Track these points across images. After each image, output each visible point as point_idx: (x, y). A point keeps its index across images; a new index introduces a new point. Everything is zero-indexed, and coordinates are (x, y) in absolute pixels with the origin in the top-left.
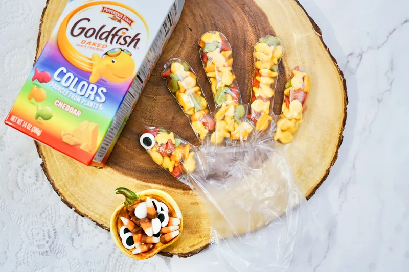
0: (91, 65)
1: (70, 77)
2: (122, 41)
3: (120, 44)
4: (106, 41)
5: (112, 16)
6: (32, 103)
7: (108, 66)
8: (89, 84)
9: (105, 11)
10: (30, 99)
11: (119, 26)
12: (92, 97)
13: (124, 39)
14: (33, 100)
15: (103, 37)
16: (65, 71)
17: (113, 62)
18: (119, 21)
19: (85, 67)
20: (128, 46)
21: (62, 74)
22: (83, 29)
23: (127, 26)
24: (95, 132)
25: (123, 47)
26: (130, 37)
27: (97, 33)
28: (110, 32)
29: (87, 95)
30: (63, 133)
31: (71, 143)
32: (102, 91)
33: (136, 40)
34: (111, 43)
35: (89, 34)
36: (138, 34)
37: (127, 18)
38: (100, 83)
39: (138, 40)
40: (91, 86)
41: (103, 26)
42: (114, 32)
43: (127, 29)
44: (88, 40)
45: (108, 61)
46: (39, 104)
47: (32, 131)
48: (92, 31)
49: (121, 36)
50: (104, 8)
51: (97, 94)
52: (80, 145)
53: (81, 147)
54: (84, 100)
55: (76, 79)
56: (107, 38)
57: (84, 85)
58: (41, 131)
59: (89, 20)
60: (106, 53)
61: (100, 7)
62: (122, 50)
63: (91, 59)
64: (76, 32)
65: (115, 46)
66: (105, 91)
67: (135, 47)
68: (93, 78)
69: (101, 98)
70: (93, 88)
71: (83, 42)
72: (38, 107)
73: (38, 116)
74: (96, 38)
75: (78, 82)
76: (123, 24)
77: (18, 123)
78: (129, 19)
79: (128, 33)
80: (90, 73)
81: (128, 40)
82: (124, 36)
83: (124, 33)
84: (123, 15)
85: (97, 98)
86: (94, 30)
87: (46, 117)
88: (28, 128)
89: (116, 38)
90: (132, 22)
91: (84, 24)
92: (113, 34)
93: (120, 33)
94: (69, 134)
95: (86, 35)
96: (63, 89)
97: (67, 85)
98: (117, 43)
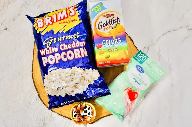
0: (111, 34)
1: (107, 41)
2: (115, 22)
3: (115, 23)
4: (110, 25)
5: (107, 17)
6: (102, 55)
7: (116, 31)
8: (114, 39)
9: (104, 17)
10: (100, 55)
11: (111, 18)
12: (117, 43)
13: (115, 21)
14: (101, 54)
15: (109, 24)
16: (105, 40)
17: (116, 29)
18: (110, 17)
19: (110, 36)
20: (117, 22)
21: (104, 42)
22: (101, 25)
23: (113, 17)
24: (125, 52)
25: (116, 23)
26: (116, 19)
27: (106, 24)
28: (110, 21)
29: (116, 43)
30: (116, 58)
31: (120, 59)
32: (119, 39)
33: (118, 19)
34: (112, 24)
35: (104, 26)
36: (118, 17)
37: (111, 14)
38: (117, 37)
39: (119, 18)
40: (115, 40)
41: (107, 21)
42: (111, 21)
43: (114, 18)
44: (105, 28)
45: (115, 30)
46: (104, 54)
47: (107, 63)
48: (104, 25)
49: (113, 21)
50: (103, 16)
51: (118, 41)
52: (123, 58)
53: (124, 58)
54: (115, 45)
55: (109, 40)
56: (110, 24)
57: (113, 41)
58: (110, 62)
59: (101, 22)
60: (113, 28)
61: (102, 16)
62: (116, 24)
63: (110, 33)
64: (100, 27)
65: (113, 24)
66: (120, 39)
67: (119, 21)
68: (114, 37)
69: (120, 41)
70: (116, 40)
71: (104, 29)
72: (104, 55)
73: (106, 58)
74: (107, 26)
75: (111, 41)
76: (112, 17)
77: (102, 63)
78: (112, 14)
79: (115, 19)
80: (112, 36)
81: (116, 20)
82: (114, 20)
83: (114, 19)
84: (110, 14)
85: (119, 42)
86: (105, 24)
87: (109, 56)
88: (106, 63)
89: (112, 22)
90: (114, 15)
91: (101, 24)
92: (111, 22)
93: (112, 20)
94: (118, 57)
95: (103, 27)
96: (108, 46)
97: (108, 44)
98: (114, 23)
